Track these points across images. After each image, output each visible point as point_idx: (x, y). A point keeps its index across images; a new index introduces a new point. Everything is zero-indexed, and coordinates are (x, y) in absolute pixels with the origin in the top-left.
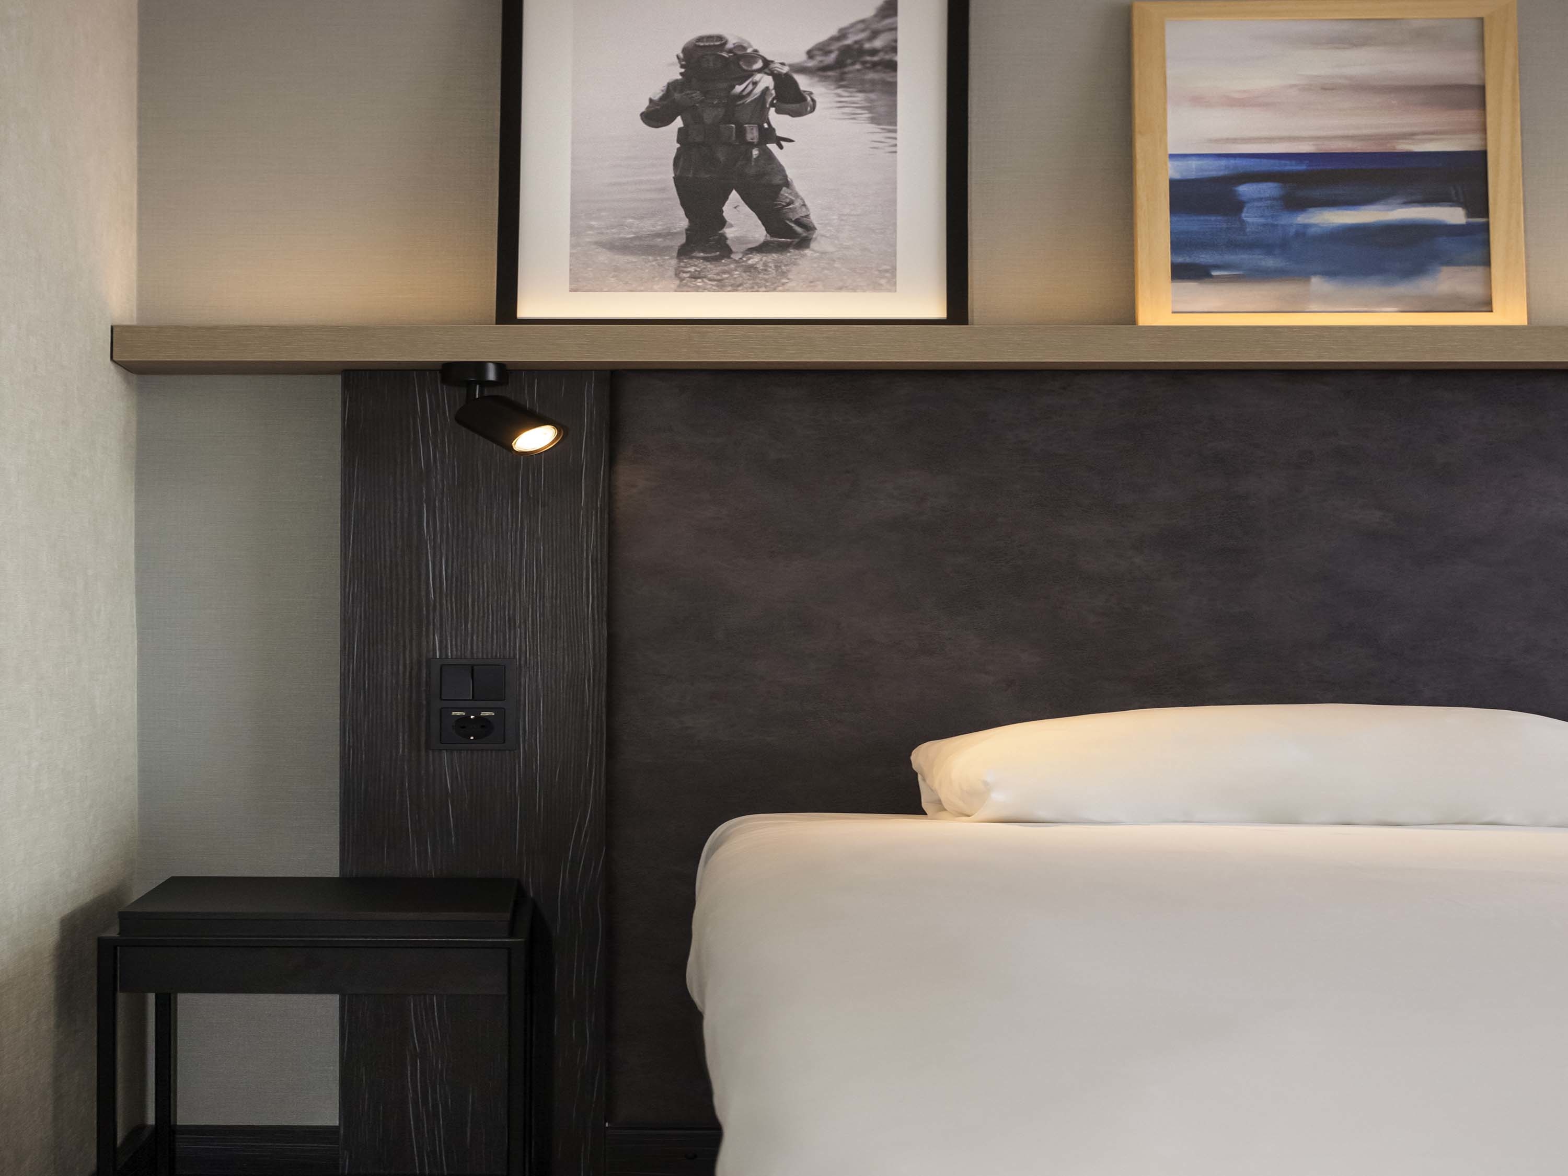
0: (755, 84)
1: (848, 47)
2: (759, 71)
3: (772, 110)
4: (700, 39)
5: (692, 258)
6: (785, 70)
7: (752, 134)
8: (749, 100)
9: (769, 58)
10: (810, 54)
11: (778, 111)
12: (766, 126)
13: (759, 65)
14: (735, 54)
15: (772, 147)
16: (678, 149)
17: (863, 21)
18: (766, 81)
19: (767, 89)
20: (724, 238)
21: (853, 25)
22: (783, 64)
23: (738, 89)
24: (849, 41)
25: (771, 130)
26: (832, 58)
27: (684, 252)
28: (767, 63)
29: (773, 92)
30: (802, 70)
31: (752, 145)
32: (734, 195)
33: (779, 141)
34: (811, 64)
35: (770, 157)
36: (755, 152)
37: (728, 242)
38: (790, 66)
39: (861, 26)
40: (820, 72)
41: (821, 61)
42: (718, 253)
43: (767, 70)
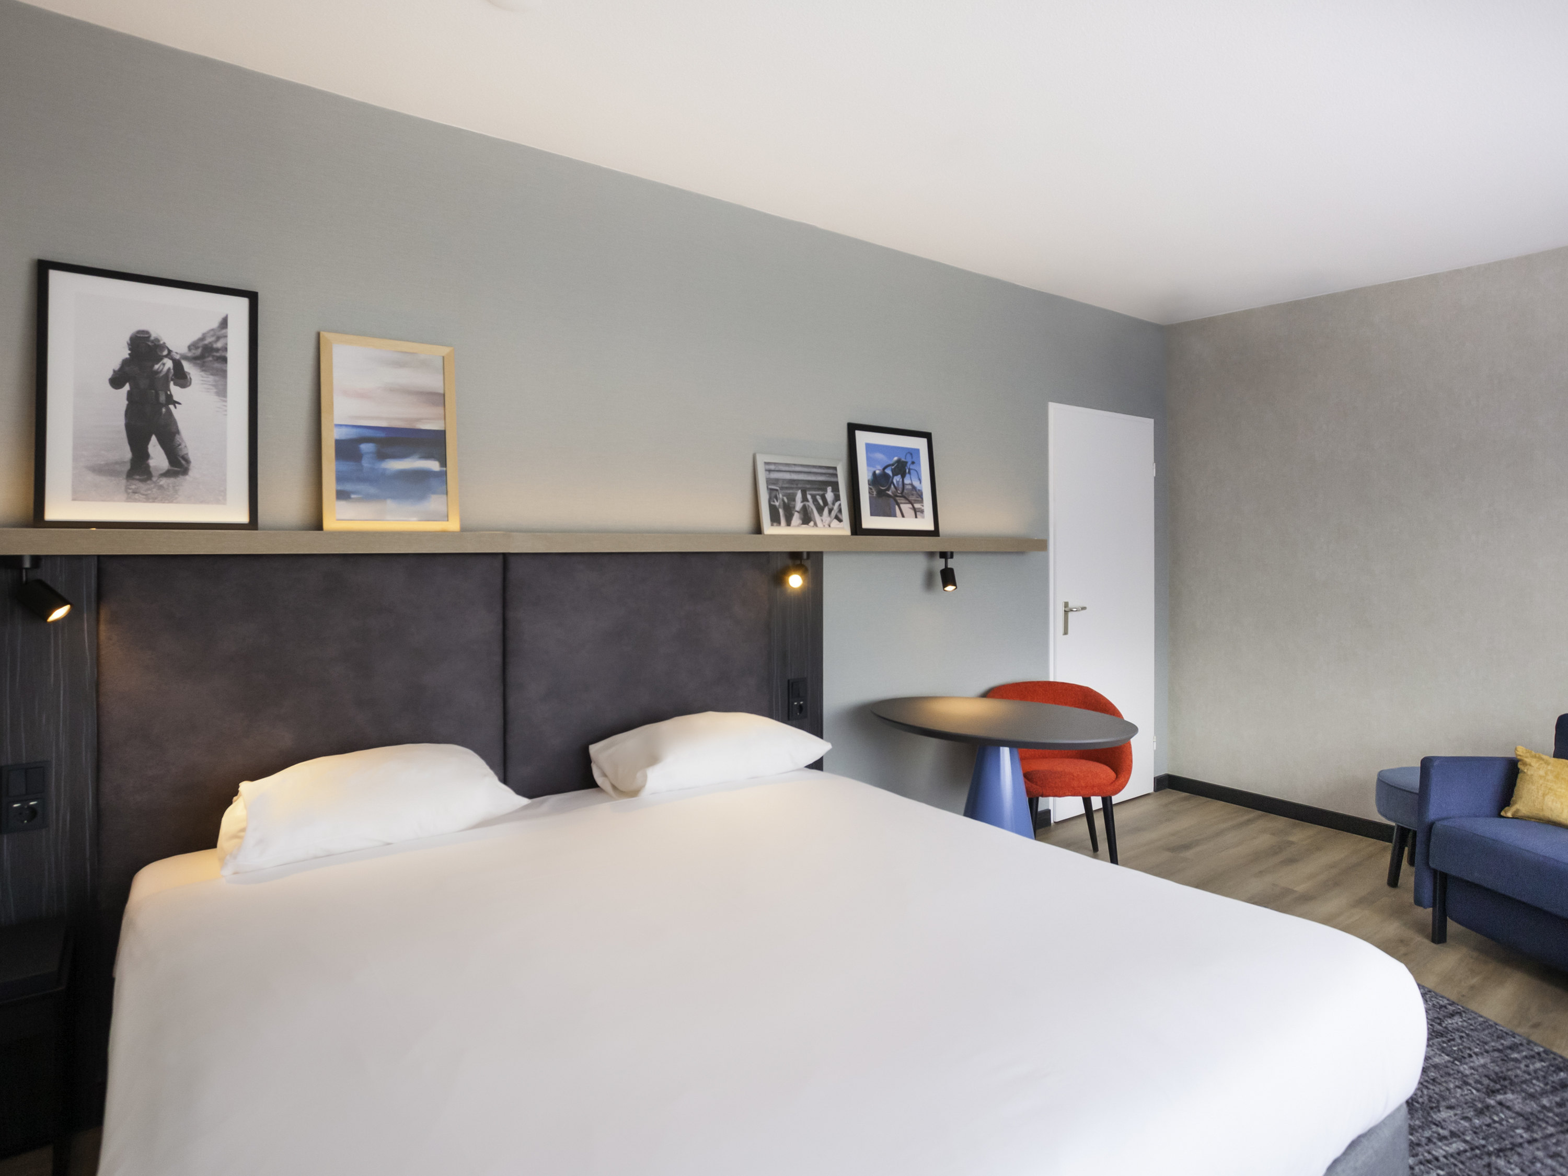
0: (164, 364)
1: (206, 345)
2: (166, 356)
3: (172, 383)
4: (139, 332)
5: (134, 479)
6: (177, 357)
7: (162, 398)
8: (161, 375)
9: (171, 349)
10: (190, 348)
11: (175, 384)
12: (169, 393)
13: (165, 353)
14: (155, 344)
15: (171, 407)
16: (128, 405)
17: (213, 330)
18: (169, 364)
19: (169, 369)
20: (148, 466)
21: (208, 332)
22: (177, 353)
23: (156, 367)
24: (206, 342)
25: (171, 396)
26: (198, 352)
27: (130, 475)
28: (170, 351)
29: (172, 371)
30: (186, 358)
31: (162, 405)
32: (154, 439)
33: (175, 403)
34: (190, 354)
35: (170, 413)
36: (164, 410)
37: (151, 469)
38: (181, 354)
39: (212, 333)
40: (194, 359)
41: (194, 354)
42: (146, 477)
43: (169, 356)
